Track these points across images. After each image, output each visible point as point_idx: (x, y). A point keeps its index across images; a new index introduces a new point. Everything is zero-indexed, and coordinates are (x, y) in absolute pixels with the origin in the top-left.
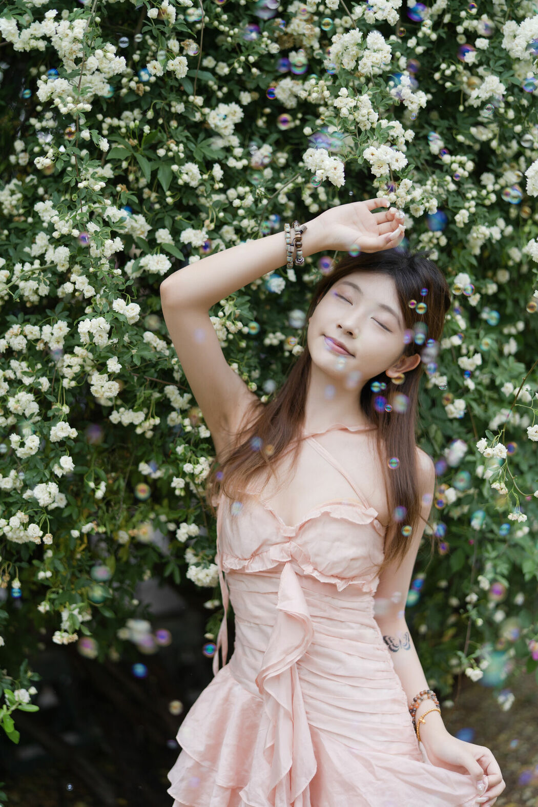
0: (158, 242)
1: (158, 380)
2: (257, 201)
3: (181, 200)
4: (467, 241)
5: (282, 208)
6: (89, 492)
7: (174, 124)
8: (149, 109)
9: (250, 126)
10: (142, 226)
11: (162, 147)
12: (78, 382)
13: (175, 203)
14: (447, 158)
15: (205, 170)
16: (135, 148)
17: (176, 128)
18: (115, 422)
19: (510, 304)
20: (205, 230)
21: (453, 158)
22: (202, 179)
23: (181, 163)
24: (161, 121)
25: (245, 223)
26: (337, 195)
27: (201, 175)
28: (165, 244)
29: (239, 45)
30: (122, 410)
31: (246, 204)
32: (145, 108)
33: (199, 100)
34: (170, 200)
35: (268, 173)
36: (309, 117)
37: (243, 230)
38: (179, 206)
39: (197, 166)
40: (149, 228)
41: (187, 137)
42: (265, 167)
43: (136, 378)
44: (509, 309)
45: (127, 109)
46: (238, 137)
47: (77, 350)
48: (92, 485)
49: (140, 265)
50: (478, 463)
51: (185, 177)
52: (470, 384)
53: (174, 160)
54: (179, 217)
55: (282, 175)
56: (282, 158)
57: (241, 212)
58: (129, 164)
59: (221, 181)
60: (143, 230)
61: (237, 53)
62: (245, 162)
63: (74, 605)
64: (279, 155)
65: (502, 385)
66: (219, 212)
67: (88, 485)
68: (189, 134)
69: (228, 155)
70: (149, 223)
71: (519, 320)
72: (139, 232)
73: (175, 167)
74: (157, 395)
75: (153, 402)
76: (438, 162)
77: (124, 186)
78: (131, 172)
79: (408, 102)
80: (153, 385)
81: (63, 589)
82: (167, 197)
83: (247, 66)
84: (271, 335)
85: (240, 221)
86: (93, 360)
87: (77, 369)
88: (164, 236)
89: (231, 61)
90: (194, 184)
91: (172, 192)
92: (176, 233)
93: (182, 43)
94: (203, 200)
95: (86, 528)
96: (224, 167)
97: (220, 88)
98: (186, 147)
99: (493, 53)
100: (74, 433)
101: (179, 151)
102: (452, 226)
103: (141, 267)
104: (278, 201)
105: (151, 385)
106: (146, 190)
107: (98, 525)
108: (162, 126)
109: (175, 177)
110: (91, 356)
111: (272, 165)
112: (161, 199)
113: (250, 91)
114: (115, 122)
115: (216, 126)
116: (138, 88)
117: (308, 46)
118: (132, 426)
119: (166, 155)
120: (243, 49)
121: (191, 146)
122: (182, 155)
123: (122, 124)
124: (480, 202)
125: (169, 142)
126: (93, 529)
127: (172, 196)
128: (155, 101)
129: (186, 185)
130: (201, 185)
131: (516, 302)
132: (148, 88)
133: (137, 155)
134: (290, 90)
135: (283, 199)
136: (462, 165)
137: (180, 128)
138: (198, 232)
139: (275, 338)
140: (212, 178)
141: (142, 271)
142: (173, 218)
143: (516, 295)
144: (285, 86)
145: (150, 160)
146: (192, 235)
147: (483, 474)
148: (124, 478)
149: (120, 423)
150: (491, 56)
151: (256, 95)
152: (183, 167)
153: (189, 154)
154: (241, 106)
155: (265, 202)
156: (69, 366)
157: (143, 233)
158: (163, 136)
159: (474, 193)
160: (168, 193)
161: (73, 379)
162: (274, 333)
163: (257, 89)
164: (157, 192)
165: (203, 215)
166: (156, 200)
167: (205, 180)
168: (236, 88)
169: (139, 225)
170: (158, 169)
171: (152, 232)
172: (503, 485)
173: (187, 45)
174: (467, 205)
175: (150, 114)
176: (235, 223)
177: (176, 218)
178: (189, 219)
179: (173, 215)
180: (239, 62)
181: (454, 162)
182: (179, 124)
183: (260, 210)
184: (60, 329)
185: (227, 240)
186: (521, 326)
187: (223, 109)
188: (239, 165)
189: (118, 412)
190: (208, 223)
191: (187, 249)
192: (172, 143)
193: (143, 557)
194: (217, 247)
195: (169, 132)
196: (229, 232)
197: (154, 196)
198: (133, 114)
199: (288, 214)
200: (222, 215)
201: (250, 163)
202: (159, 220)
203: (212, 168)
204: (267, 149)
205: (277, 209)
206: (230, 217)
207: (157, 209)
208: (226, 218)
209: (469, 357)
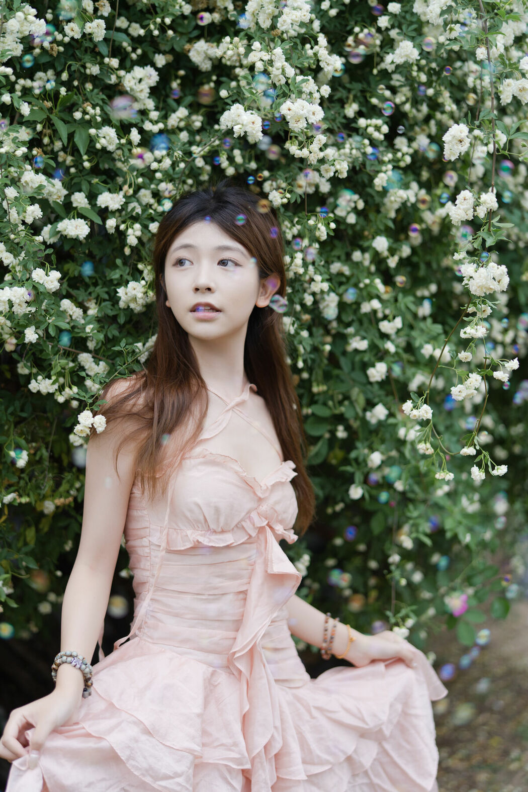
0: (74, 205)
1: (71, 349)
2: (174, 165)
3: (98, 164)
4: (384, 204)
5: (199, 171)
6: (9, 461)
7: (89, 86)
8: (62, 71)
9: (164, 89)
10: (58, 190)
11: (77, 110)
13: (91, 167)
14: (362, 122)
15: (121, 135)
16: (50, 110)
17: (92, 91)
18: (34, 391)
19: (423, 267)
20: (122, 193)
21: (369, 121)
22: (120, 144)
23: (98, 127)
24: (76, 83)
25: (163, 186)
26: (253, 158)
27: (119, 139)
28: (82, 208)
29: (153, 6)
30: (40, 378)
31: (164, 167)
32: (59, 69)
33: (115, 62)
34: (87, 165)
35: (184, 136)
36: (224, 79)
37: (161, 194)
38: (95, 171)
39: (114, 130)
40: (65, 192)
41: (103, 100)
42: (181, 130)
43: (50, 347)
44: (422, 272)
45: (40, 70)
46: (153, 100)
48: (13, 454)
49: (57, 230)
50: (400, 425)
51: (103, 141)
52: (390, 347)
53: (90, 123)
54: (95, 181)
55: (198, 138)
56: (198, 121)
57: (158, 175)
58: (44, 127)
59: (139, 145)
60: (59, 194)
61: (151, 14)
62: (161, 126)
64: (194, 117)
65: (421, 347)
66: (137, 178)
67: (8, 455)
68: (104, 97)
69: (144, 118)
70: (65, 188)
71: (431, 282)
72: (55, 197)
73: (93, 131)
74: (71, 364)
75: (68, 371)
76: (353, 125)
77: (40, 150)
78: (45, 135)
79: (325, 63)
80: (67, 354)
82: (84, 161)
83: (163, 28)
85: (157, 185)
86: (11, 328)
88: (80, 200)
89: (145, 23)
90: (111, 148)
91: (89, 157)
92: (92, 197)
93: (96, 4)
94: (119, 165)
95: (8, 499)
96: (141, 131)
97: (134, 50)
98: (102, 110)
99: (404, 18)
101: (95, 115)
102: (369, 190)
103: (59, 232)
104: (195, 165)
105: (64, 354)
106: (61, 154)
107: (20, 496)
108: (77, 88)
109: (92, 141)
110: (9, 323)
111: (188, 128)
112: (78, 164)
113: (164, 53)
114: (28, 83)
115: (132, 90)
116: (52, 48)
117: (222, 7)
118: (50, 395)
119: (83, 118)
120: (158, 10)
121: (107, 108)
122: (99, 119)
123: (35, 85)
124: (395, 164)
125: (85, 105)
126: (15, 499)
127: (88, 160)
128: (70, 63)
129: (104, 149)
130: (118, 149)
131: (428, 265)
132: (61, 49)
133: (52, 116)
134: (205, 53)
135: (200, 163)
136: (378, 128)
137: (96, 91)
138: (115, 195)
140: (130, 143)
141: (59, 235)
142: (90, 183)
143: (428, 258)
144: (199, 49)
145: (66, 122)
146: (109, 199)
147: (406, 436)
148: (47, 448)
149: (39, 392)
150: (403, 21)
151: (170, 58)
152: (100, 131)
153: (105, 117)
154: (157, 69)
155: (182, 165)
157: (59, 197)
158: (78, 98)
159: (390, 156)
160: (85, 157)
163: (172, 51)
164: (73, 155)
165: (120, 180)
166: (72, 164)
167: (122, 145)
168: (150, 50)
169: (56, 189)
170: (74, 132)
171: (68, 197)
172: (428, 445)
173: (102, 6)
174: (384, 168)
175: (65, 76)
176: (153, 186)
177: (93, 182)
178: (105, 182)
179: (89, 180)
180: (155, 23)
181: (370, 125)
182: (95, 86)
183: (177, 173)
185: (144, 203)
186: (433, 288)
187: (138, 71)
188: (155, 129)
189: (36, 380)
190: (126, 187)
191: (105, 213)
192: (88, 105)
193: (66, 528)
194: (133, 209)
195: (85, 95)
196: (146, 196)
197: (69, 159)
198: (46, 75)
199: (205, 177)
200: (140, 180)
201: (166, 125)
202: (75, 183)
203: (129, 132)
204: (182, 112)
205: (194, 172)
206: (147, 181)
207: (73, 173)
208: (143, 182)
209: (389, 321)
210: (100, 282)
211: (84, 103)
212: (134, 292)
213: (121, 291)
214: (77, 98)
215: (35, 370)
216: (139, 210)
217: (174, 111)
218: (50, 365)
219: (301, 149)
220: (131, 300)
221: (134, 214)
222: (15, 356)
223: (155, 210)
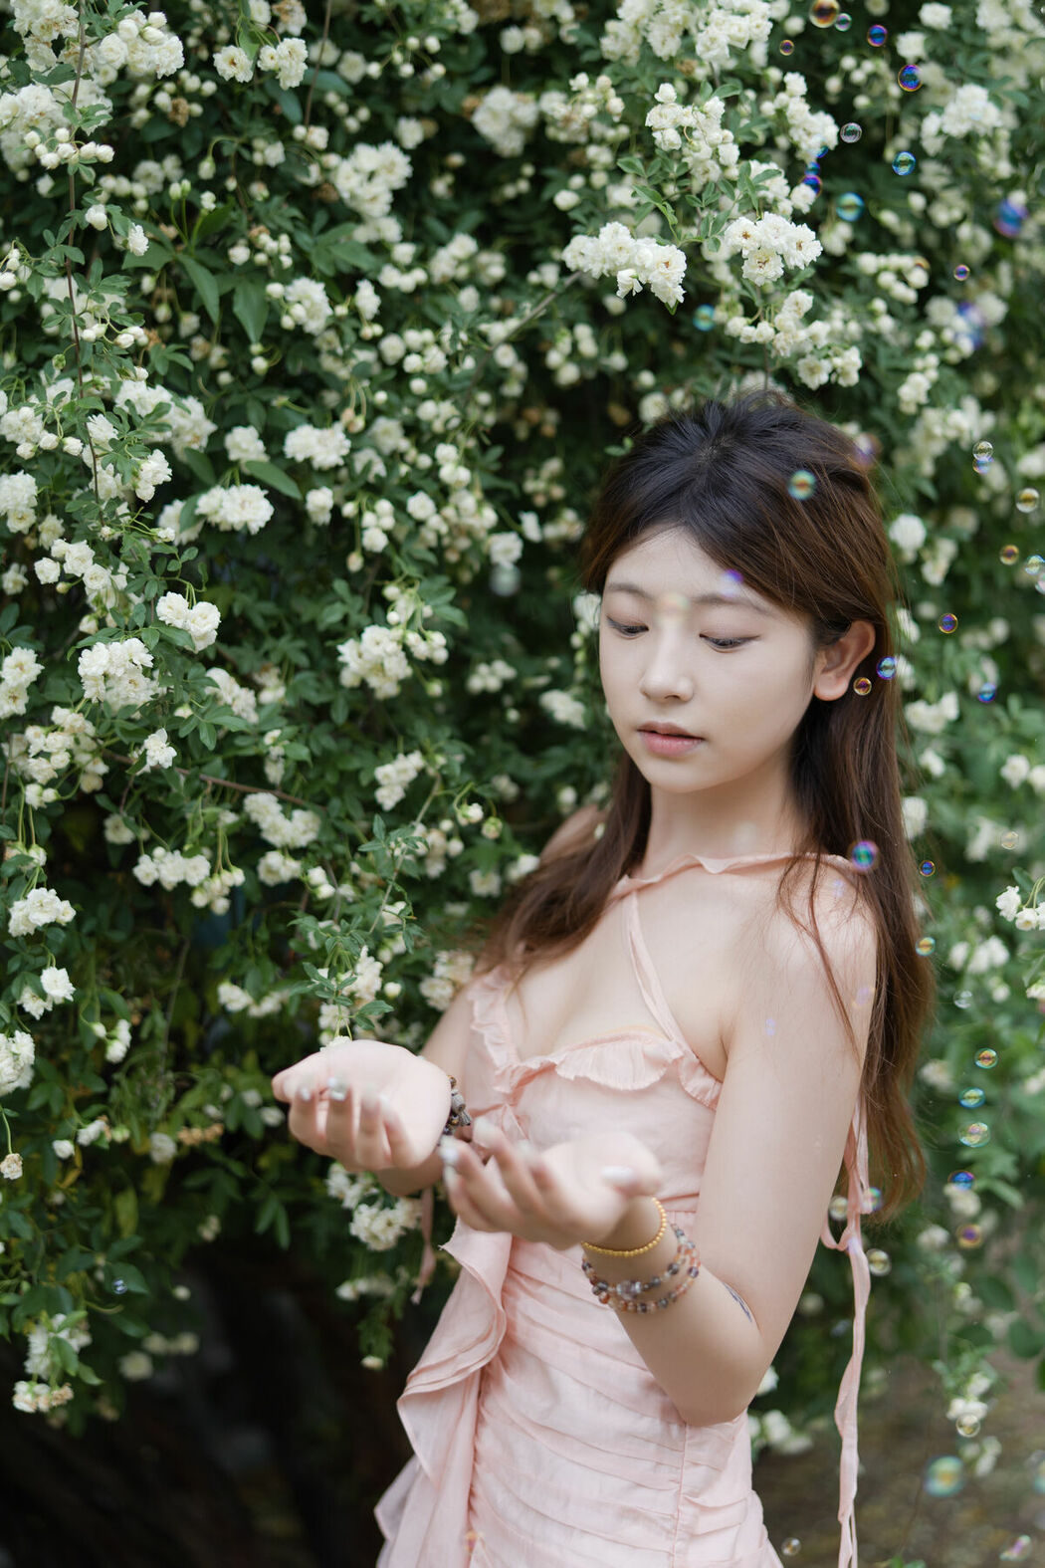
0: (233, 456)
1: (228, 784)
2: (454, 359)
3: (282, 363)
4: (908, 445)
5: (504, 376)
6: (89, 1046)
7: (259, 190)
8: (202, 155)
9: (416, 196)
10: (196, 424)
11: (237, 244)
12: (61, 792)
13: (269, 370)
14: (868, 262)
15: (337, 297)
16: (175, 244)
17: (267, 200)
18: (147, 881)
19: (977, 583)
20: (338, 427)
21: (882, 261)
22: (334, 316)
23: (285, 278)
24: (231, 184)
25: (428, 410)
26: (617, 345)
27: (333, 307)
28: (250, 463)
29: (397, 11)
30: (159, 851)
31: (429, 365)
32: (192, 154)
33: (318, 136)
34: (260, 364)
35: (468, 298)
36: (550, 172)
37: (424, 427)
38: (277, 378)
39: (321, 286)
40: (210, 427)
41: (293, 220)
42: (460, 285)
43: (182, 779)
44: (977, 594)
45: (146, 157)
46: (398, 221)
47: (60, 715)
48: (99, 1030)
49: (198, 512)
51: (298, 311)
52: (934, 762)
53: (259, 274)
54: (281, 400)
55: (495, 303)
56: (495, 265)
57: (418, 385)
58: (158, 283)
59: (376, 320)
60: (198, 432)
61: (392, 30)
62: (418, 276)
63: (60, 1318)
64: (485, 258)
65: (1001, 763)
66: (374, 392)
67: (89, 1031)
68: (296, 212)
69: (380, 259)
70: (210, 418)
71: (996, 616)
72: (188, 438)
73: (275, 289)
74: (229, 818)
75: (222, 834)
76: (846, 270)
77: (156, 333)
78: (159, 301)
79: (801, 132)
80: (220, 795)
81: (30, 1280)
82: (252, 356)
83: (422, 60)
84: (483, 669)
85: (416, 407)
86: (94, 739)
87: (61, 760)
88: (245, 443)
89: (381, 49)
90: (314, 326)
91: (264, 345)
92: (273, 438)
93: (275, 7)
94: (328, 363)
95: (90, 1132)
96: (379, 289)
97: (352, 112)
98: (293, 241)
100: (65, 912)
101: (279, 253)
103: (202, 516)
104: (495, 363)
105: (214, 793)
106: (199, 341)
107: (112, 1124)
108: (234, 193)
109: (274, 310)
110: (90, 729)
111: (476, 281)
112: (239, 365)
113: (419, 115)
114: (129, 186)
115: (353, 196)
116: (176, 108)
117: (546, 15)
118: (184, 889)
119: (250, 261)
120: (410, 21)
121: (304, 239)
122: (287, 261)
123: (139, 189)
124: (941, 356)
125: (255, 231)
126: (102, 1134)
127: (265, 355)
128: (217, 139)
129: (299, 329)
130: (329, 328)
131: (987, 577)
132: (197, 109)
133: (180, 257)
134: (511, 115)
136: (901, 276)
137: (277, 200)
138: (326, 433)
139: (493, 673)
140: (355, 313)
141: (202, 525)
142: (266, 405)
143: (986, 562)
144: (498, 107)
145: (214, 271)
146: (311, 441)
147: (967, 962)
148: (164, 1010)
149: (157, 884)
150: (956, 44)
151: (431, 127)
152: (290, 289)
153: (301, 257)
154: (405, 152)
155: (469, 363)
156: (41, 754)
157: (198, 438)
158: (240, 217)
159: (929, 338)
160: (256, 348)
161: (50, 784)
162: (489, 662)
163: (436, 114)
164: (227, 344)
165: (331, 398)
166: (223, 364)
167: (340, 319)
168: (387, 110)
169: (191, 421)
170: (233, 292)
171: (216, 438)
173: (287, 12)
174: (919, 363)
175: (207, 169)
176: (406, 411)
177: (274, 403)
178: (298, 402)
179: (265, 398)
180: (403, 49)
181: (885, 269)
182: (273, 191)
183: (458, 380)
184: (21, 667)
185: (387, 450)
186: (999, 630)
187: (367, 156)
188: (407, 282)
189: (152, 857)
190: (348, 414)
191: (305, 473)
192: (260, 232)
193: (205, 1189)
194: (368, 467)
195: (250, 210)
196: (389, 433)
197: (217, 355)
198: (162, 168)
199: (513, 389)
200: (381, 397)
201: (430, 276)
202: (232, 408)
203: (354, 290)
204: (462, 245)
205: (491, 378)
206: (395, 399)
207: (227, 386)
208: (388, 402)
209: (929, 703)
210: (287, 627)
211: (249, 228)
212: (377, 651)
213: (347, 650)
214: (238, 216)
215: (144, 835)
216: (379, 468)
217: (442, 244)
218: (183, 820)
219: (755, 324)
220: (371, 670)
221: (371, 478)
222: (102, 801)
223: (413, 465)
